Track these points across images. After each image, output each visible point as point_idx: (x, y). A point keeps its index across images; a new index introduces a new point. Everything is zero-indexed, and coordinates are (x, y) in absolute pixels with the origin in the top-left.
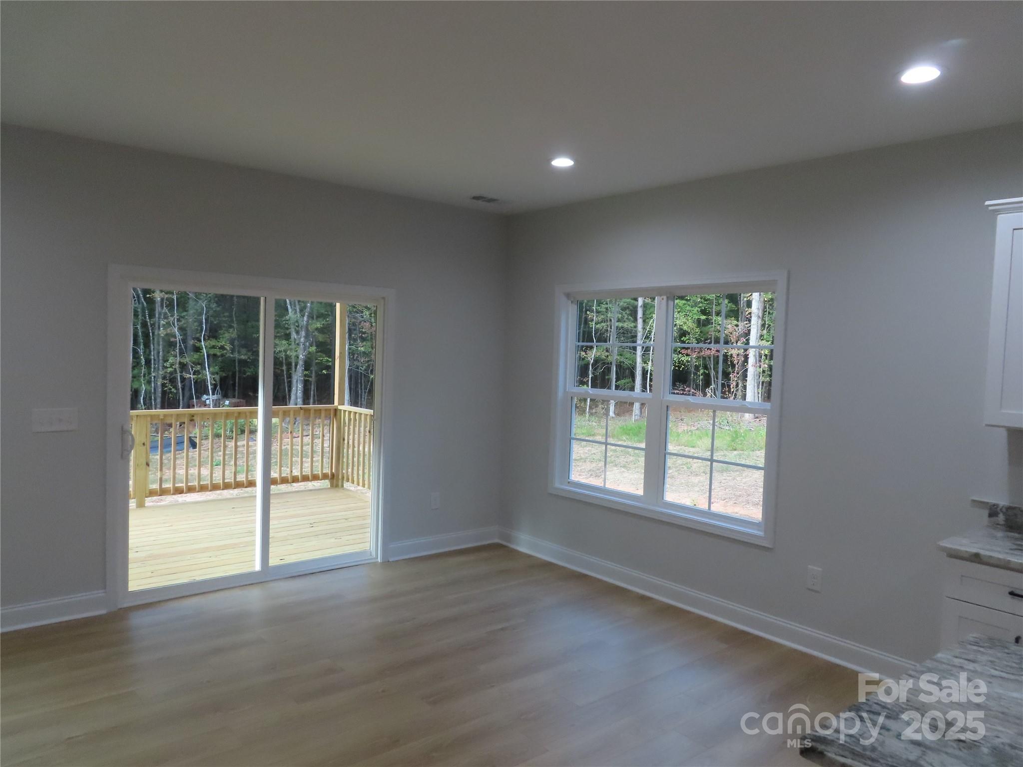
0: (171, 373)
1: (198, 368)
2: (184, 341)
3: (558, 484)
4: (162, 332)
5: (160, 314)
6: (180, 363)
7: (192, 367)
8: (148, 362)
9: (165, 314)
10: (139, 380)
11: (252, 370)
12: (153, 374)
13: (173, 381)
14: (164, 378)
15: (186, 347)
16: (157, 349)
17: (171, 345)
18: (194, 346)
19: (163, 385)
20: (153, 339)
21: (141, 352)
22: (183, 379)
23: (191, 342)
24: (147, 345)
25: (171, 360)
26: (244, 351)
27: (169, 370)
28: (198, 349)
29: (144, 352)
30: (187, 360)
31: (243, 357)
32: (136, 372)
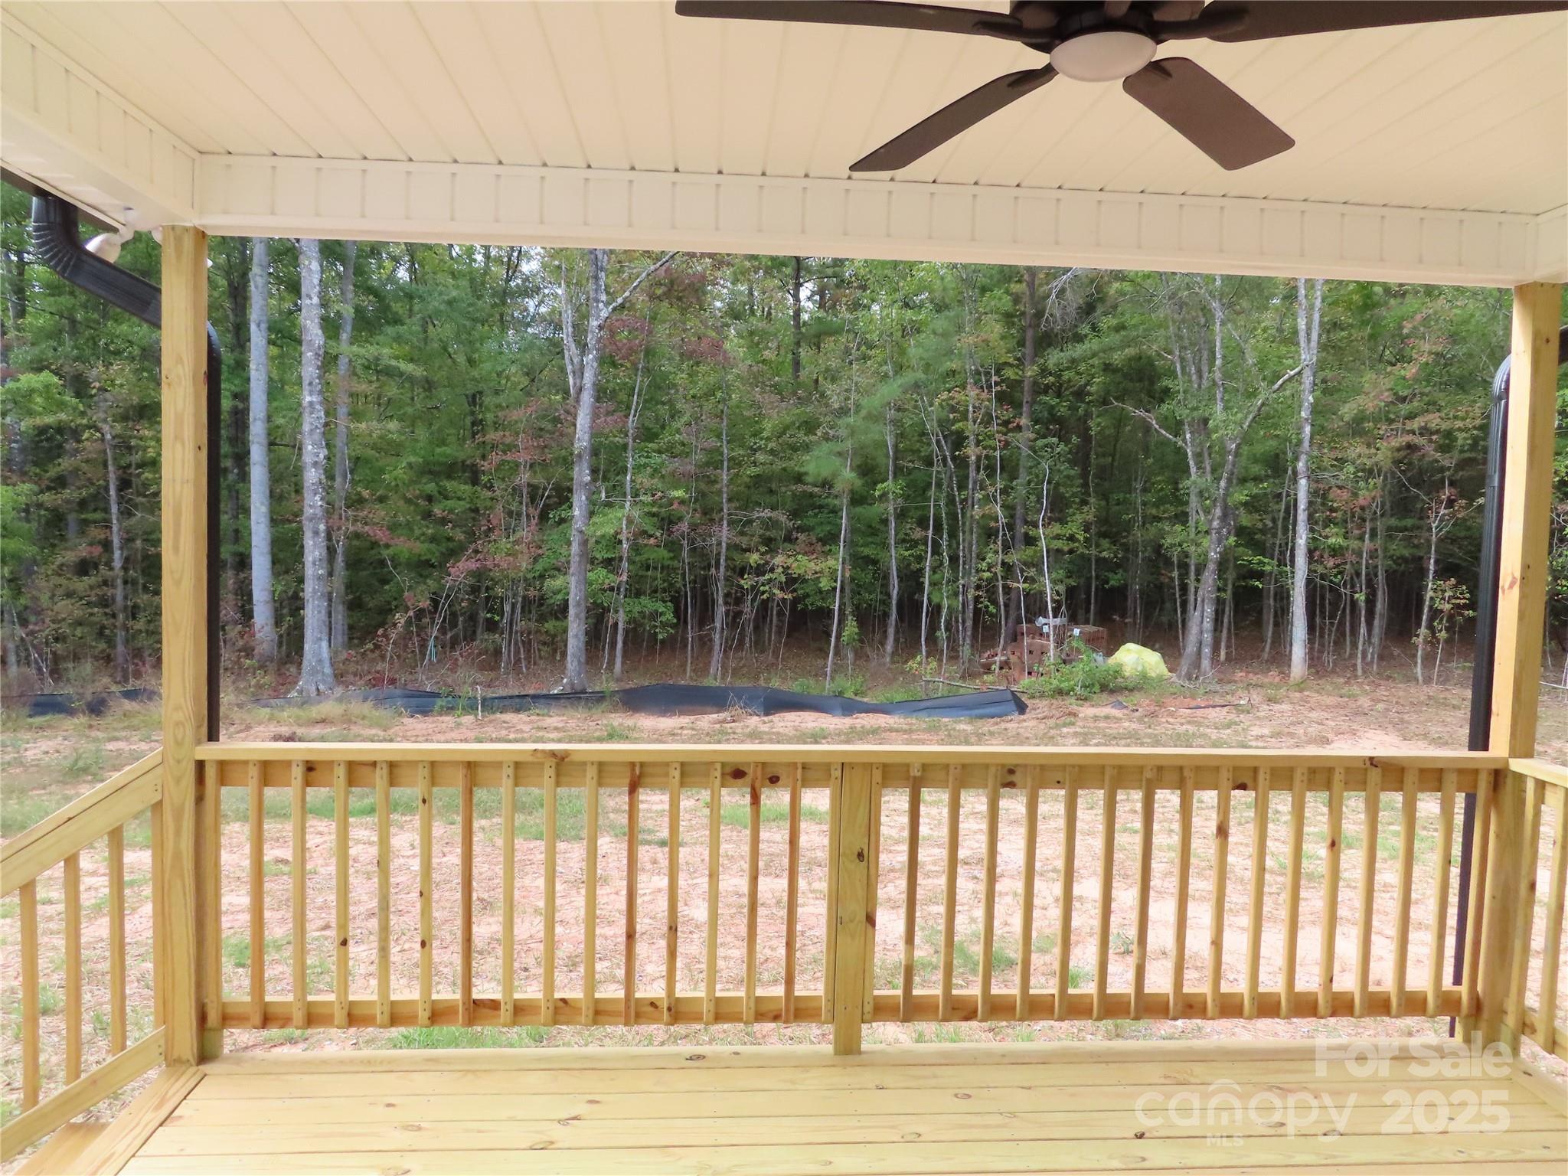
0: (989, 581)
1: (1032, 572)
2: (1010, 527)
4: (977, 512)
5: (975, 483)
6: (1003, 564)
7: (1022, 571)
8: (954, 559)
9: (982, 482)
10: (940, 590)
11: (1119, 576)
12: (961, 582)
13: (991, 592)
14: (978, 587)
15: (1013, 538)
16: (969, 540)
17: (990, 534)
18: (1026, 535)
19: (977, 599)
20: (964, 524)
21: (944, 544)
22: (1007, 590)
23: (1021, 529)
24: (953, 535)
25: (990, 558)
26: (1105, 543)
27: (986, 575)
28: (1030, 541)
29: (949, 546)
30: (1014, 558)
31: (1105, 554)
32: (937, 576)
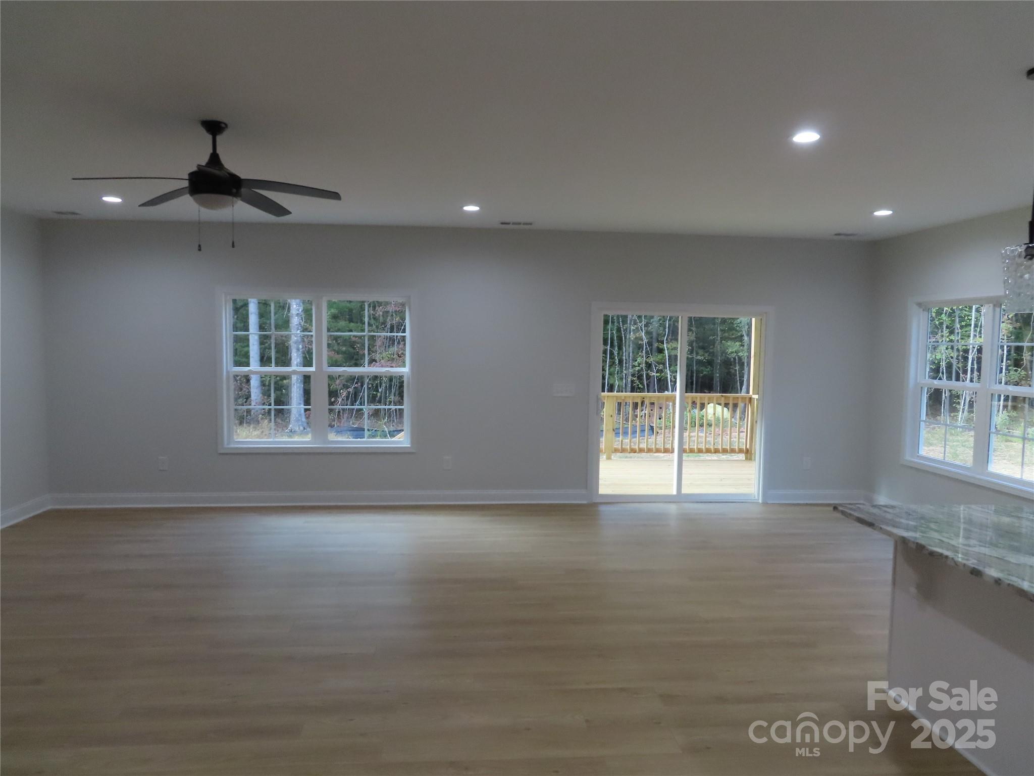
0: (639, 371)
1: (661, 367)
2: (650, 344)
3: (908, 457)
4: (632, 336)
5: (631, 321)
6: (647, 363)
7: (656, 366)
8: (621, 361)
9: (635, 321)
10: (614, 377)
11: (708, 369)
12: (625, 372)
13: (640, 378)
14: (633, 375)
15: (651, 350)
16: (628, 350)
17: (639, 347)
18: (658, 347)
19: (632, 382)
20: (625, 342)
21: (616, 353)
22: (648, 377)
23: (656, 345)
24: (620, 348)
25: (639, 360)
26: (701, 352)
27: (637, 368)
28: (661, 351)
29: (618, 354)
30: (651, 360)
31: (699, 357)
32: (612, 370)
